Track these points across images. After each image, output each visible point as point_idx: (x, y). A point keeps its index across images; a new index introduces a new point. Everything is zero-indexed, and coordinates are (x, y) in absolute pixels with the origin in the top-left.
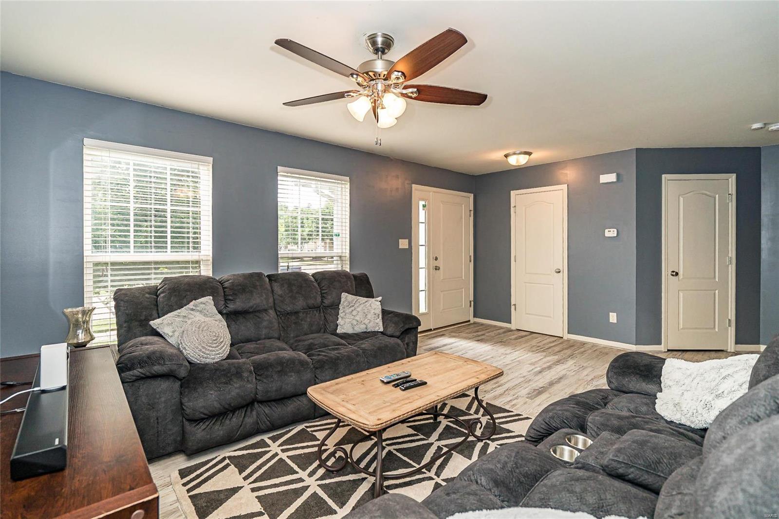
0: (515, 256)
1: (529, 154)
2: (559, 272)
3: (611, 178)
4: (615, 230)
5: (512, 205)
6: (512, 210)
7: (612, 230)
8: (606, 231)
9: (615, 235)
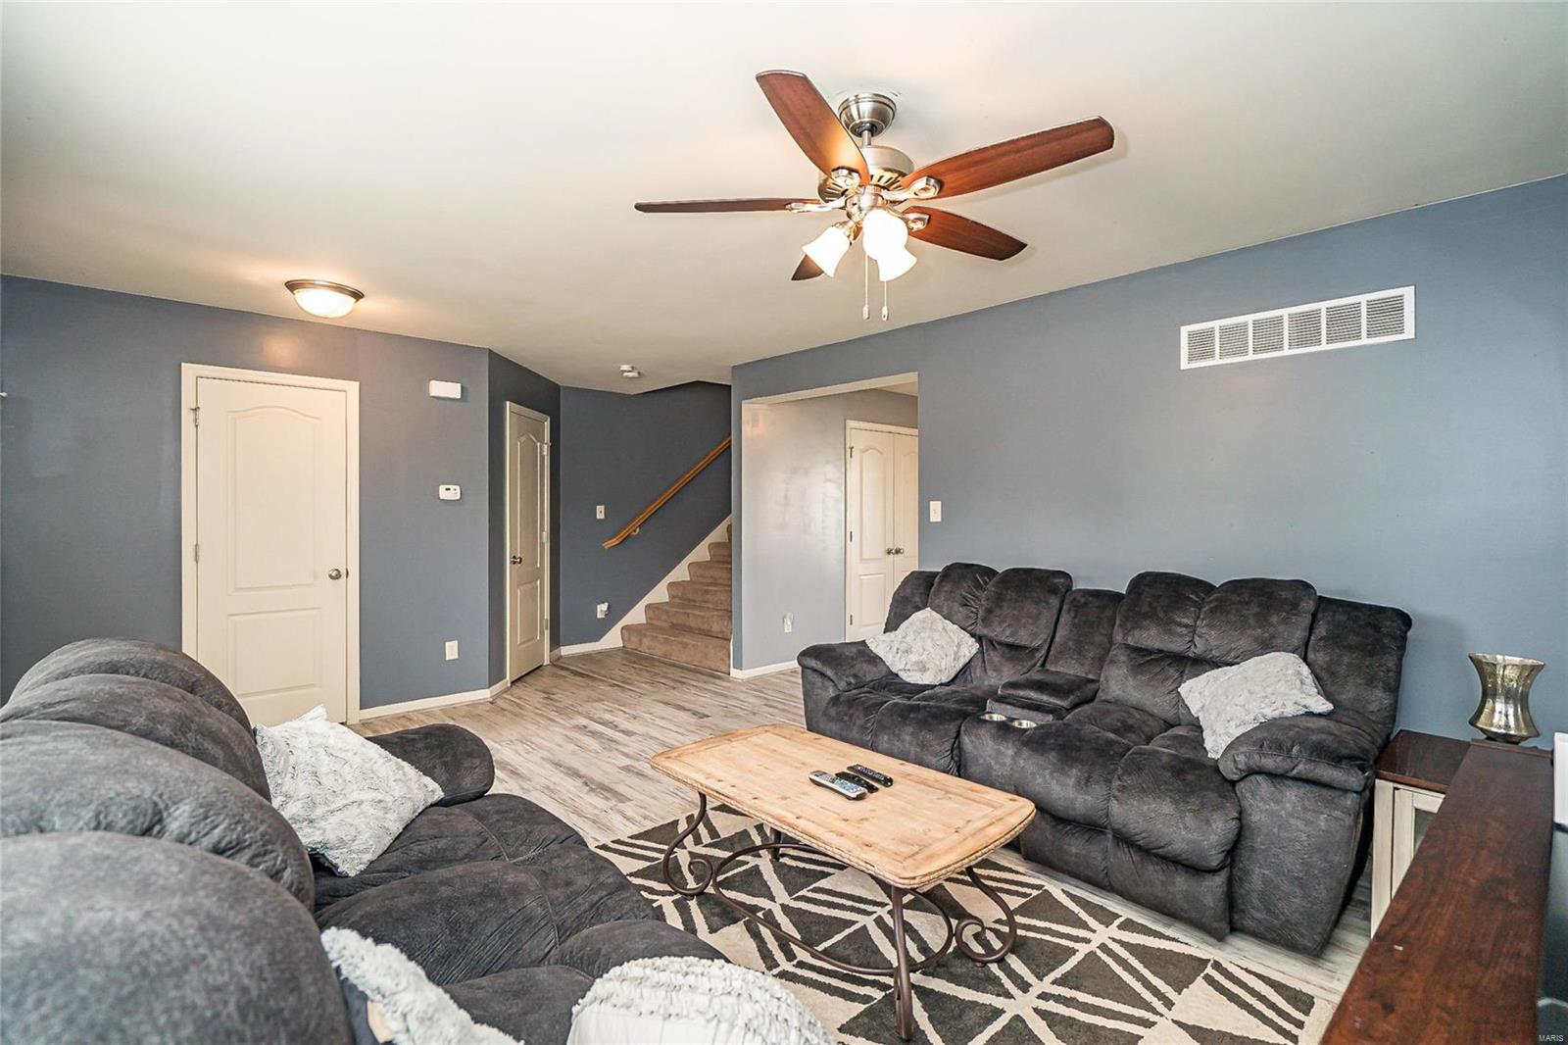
0: (197, 545)
1: (357, 295)
2: (338, 576)
3: (452, 390)
4: (458, 488)
5: (187, 402)
6: (187, 418)
7: (452, 487)
8: (442, 488)
9: (458, 497)
